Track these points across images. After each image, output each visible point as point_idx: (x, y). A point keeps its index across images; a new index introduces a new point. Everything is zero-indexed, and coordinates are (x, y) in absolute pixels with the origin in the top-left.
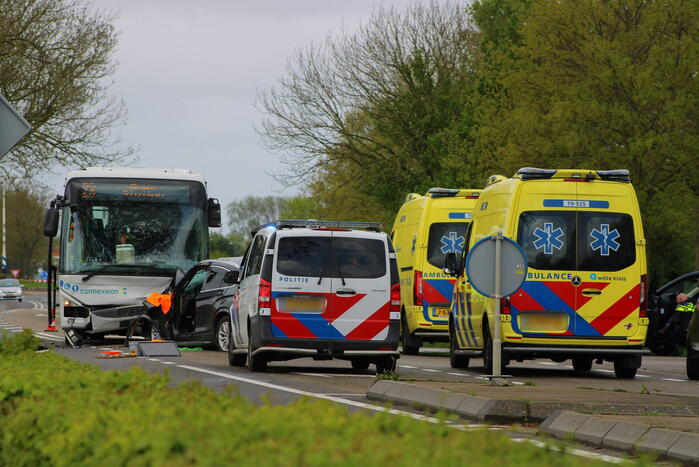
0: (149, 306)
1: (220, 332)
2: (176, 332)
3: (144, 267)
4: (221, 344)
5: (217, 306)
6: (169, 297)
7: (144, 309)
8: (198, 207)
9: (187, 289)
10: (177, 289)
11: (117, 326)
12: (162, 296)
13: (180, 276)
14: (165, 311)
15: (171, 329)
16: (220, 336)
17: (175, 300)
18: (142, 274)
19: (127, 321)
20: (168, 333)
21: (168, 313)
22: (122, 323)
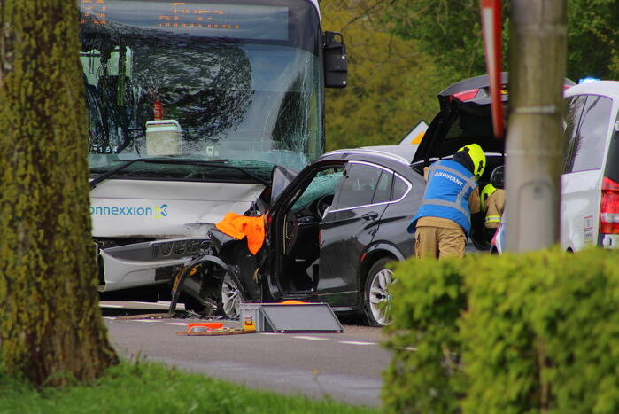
0: (224, 240)
1: (373, 289)
2: (273, 290)
3: (202, 164)
4: (375, 313)
5: (365, 239)
6: (260, 221)
7: (212, 244)
8: (305, 48)
9: (295, 207)
10: (277, 209)
11: (149, 278)
12: (247, 220)
13: (280, 183)
14: (254, 248)
15: (263, 282)
16: (372, 298)
17: (272, 228)
18: (198, 178)
19: (170, 268)
20: (259, 291)
21: (260, 252)
22: (160, 272)
